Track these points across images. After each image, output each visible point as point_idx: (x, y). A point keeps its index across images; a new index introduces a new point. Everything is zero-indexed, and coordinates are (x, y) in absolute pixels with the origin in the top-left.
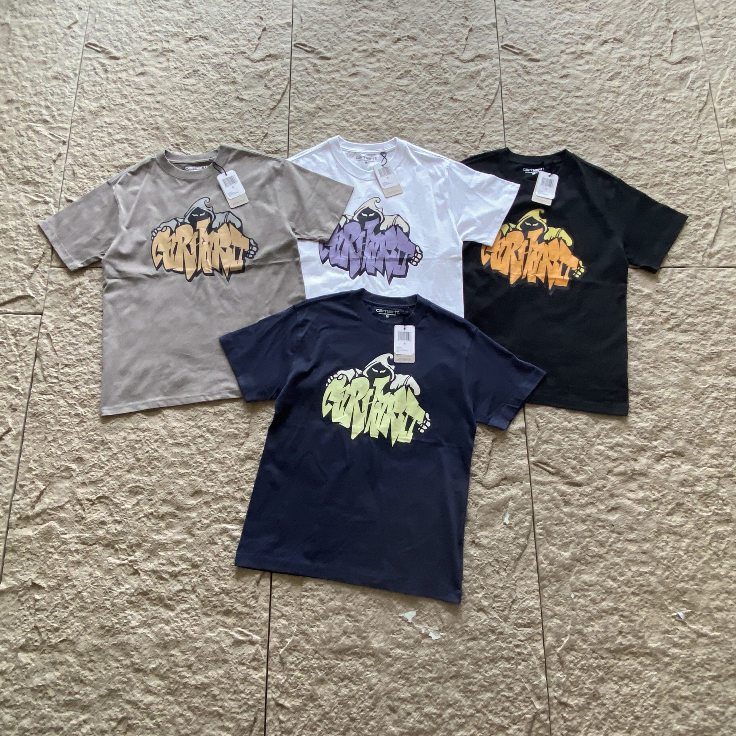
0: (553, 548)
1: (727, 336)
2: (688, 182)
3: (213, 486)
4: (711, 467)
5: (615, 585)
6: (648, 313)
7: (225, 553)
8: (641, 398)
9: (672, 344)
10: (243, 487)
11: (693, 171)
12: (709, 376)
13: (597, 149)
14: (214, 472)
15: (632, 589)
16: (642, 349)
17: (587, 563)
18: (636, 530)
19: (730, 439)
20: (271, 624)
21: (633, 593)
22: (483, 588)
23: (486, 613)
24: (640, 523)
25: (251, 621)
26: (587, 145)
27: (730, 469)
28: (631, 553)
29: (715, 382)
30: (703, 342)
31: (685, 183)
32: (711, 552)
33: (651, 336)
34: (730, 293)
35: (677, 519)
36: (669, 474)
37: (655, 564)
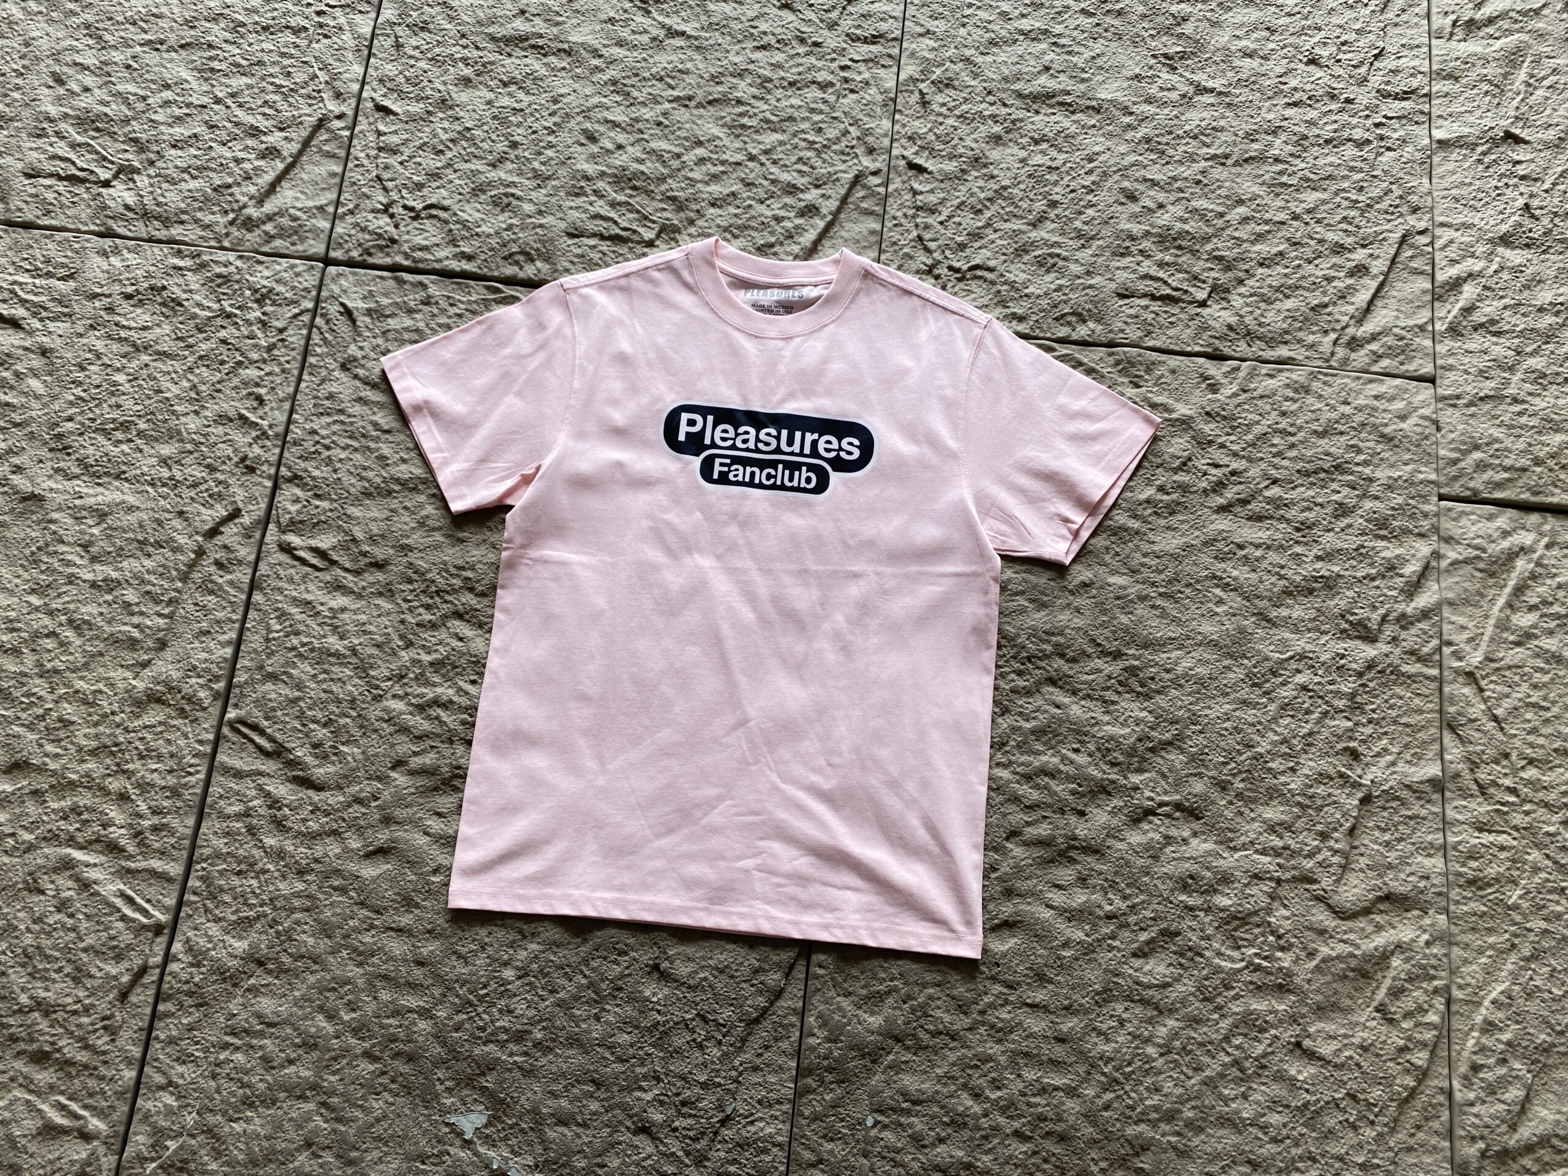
0: (845, 1003)
1: (1359, 541)
2: (1330, 159)
3: (57, 755)
4: (1264, 852)
5: (977, 1109)
6: (1177, 463)
7: (58, 917)
8: (1122, 664)
9: (1220, 545)
10: (131, 766)
11: (1346, 135)
12: (1297, 631)
13: (1122, 58)
14: (66, 723)
15: (1016, 1124)
16: (1145, 547)
17: (919, 1048)
18: (1050, 981)
19: (1321, 790)
20: (140, 1102)
21: (1018, 1134)
22: (658, 1080)
23: (654, 1138)
24: (1063, 967)
25: (92, 1083)
26: (1098, 47)
27: (1309, 864)
28: (1030, 1035)
29: (1308, 647)
30: (1298, 549)
31: (1321, 162)
32: (1227, 1059)
33: (1174, 521)
34: (1386, 439)
35: (1157, 968)
36: (1155, 858)
37: (1081, 1069)
